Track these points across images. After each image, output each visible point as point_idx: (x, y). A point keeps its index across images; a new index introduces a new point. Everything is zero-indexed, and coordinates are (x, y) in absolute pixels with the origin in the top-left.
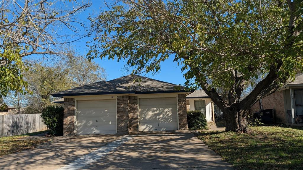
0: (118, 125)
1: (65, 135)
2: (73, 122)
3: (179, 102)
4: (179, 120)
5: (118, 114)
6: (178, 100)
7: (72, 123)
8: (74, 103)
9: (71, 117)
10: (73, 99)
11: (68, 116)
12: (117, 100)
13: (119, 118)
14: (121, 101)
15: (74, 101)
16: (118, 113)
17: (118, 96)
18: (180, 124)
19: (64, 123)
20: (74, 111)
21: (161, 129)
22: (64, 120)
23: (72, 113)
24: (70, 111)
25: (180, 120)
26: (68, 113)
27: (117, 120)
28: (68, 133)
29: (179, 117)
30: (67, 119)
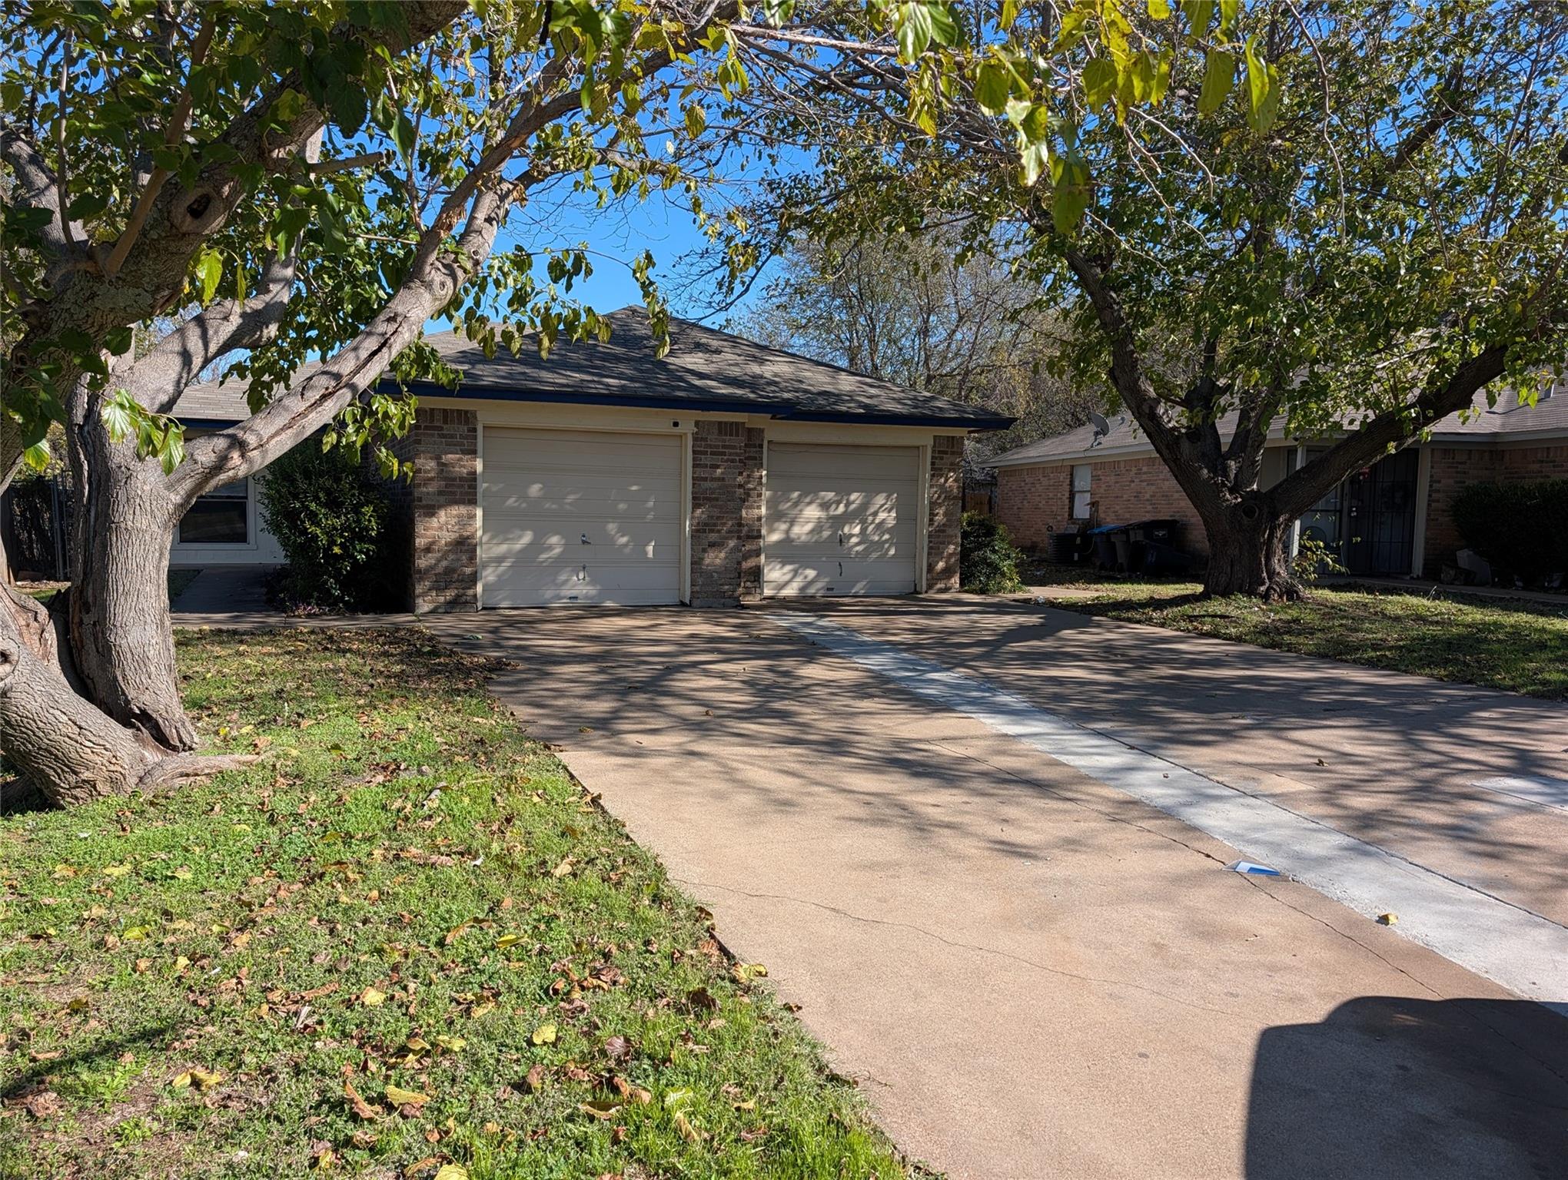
0: (696, 563)
1: (424, 606)
2: (468, 538)
3: (937, 471)
4: (930, 548)
5: (699, 511)
6: (933, 464)
7: (464, 546)
8: (475, 438)
9: (456, 510)
10: (467, 418)
11: (440, 507)
12: (695, 439)
13: (698, 531)
14: (710, 446)
15: (475, 430)
16: (695, 506)
17: (697, 423)
18: (931, 568)
19: (420, 542)
20: (475, 480)
21: (853, 586)
22: (419, 528)
23: (463, 491)
24: (454, 479)
25: (935, 551)
26: (440, 493)
27: (689, 542)
28: (442, 599)
29: (930, 536)
30: (434, 522)
